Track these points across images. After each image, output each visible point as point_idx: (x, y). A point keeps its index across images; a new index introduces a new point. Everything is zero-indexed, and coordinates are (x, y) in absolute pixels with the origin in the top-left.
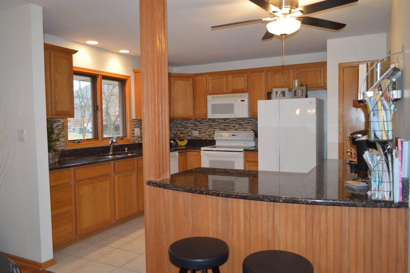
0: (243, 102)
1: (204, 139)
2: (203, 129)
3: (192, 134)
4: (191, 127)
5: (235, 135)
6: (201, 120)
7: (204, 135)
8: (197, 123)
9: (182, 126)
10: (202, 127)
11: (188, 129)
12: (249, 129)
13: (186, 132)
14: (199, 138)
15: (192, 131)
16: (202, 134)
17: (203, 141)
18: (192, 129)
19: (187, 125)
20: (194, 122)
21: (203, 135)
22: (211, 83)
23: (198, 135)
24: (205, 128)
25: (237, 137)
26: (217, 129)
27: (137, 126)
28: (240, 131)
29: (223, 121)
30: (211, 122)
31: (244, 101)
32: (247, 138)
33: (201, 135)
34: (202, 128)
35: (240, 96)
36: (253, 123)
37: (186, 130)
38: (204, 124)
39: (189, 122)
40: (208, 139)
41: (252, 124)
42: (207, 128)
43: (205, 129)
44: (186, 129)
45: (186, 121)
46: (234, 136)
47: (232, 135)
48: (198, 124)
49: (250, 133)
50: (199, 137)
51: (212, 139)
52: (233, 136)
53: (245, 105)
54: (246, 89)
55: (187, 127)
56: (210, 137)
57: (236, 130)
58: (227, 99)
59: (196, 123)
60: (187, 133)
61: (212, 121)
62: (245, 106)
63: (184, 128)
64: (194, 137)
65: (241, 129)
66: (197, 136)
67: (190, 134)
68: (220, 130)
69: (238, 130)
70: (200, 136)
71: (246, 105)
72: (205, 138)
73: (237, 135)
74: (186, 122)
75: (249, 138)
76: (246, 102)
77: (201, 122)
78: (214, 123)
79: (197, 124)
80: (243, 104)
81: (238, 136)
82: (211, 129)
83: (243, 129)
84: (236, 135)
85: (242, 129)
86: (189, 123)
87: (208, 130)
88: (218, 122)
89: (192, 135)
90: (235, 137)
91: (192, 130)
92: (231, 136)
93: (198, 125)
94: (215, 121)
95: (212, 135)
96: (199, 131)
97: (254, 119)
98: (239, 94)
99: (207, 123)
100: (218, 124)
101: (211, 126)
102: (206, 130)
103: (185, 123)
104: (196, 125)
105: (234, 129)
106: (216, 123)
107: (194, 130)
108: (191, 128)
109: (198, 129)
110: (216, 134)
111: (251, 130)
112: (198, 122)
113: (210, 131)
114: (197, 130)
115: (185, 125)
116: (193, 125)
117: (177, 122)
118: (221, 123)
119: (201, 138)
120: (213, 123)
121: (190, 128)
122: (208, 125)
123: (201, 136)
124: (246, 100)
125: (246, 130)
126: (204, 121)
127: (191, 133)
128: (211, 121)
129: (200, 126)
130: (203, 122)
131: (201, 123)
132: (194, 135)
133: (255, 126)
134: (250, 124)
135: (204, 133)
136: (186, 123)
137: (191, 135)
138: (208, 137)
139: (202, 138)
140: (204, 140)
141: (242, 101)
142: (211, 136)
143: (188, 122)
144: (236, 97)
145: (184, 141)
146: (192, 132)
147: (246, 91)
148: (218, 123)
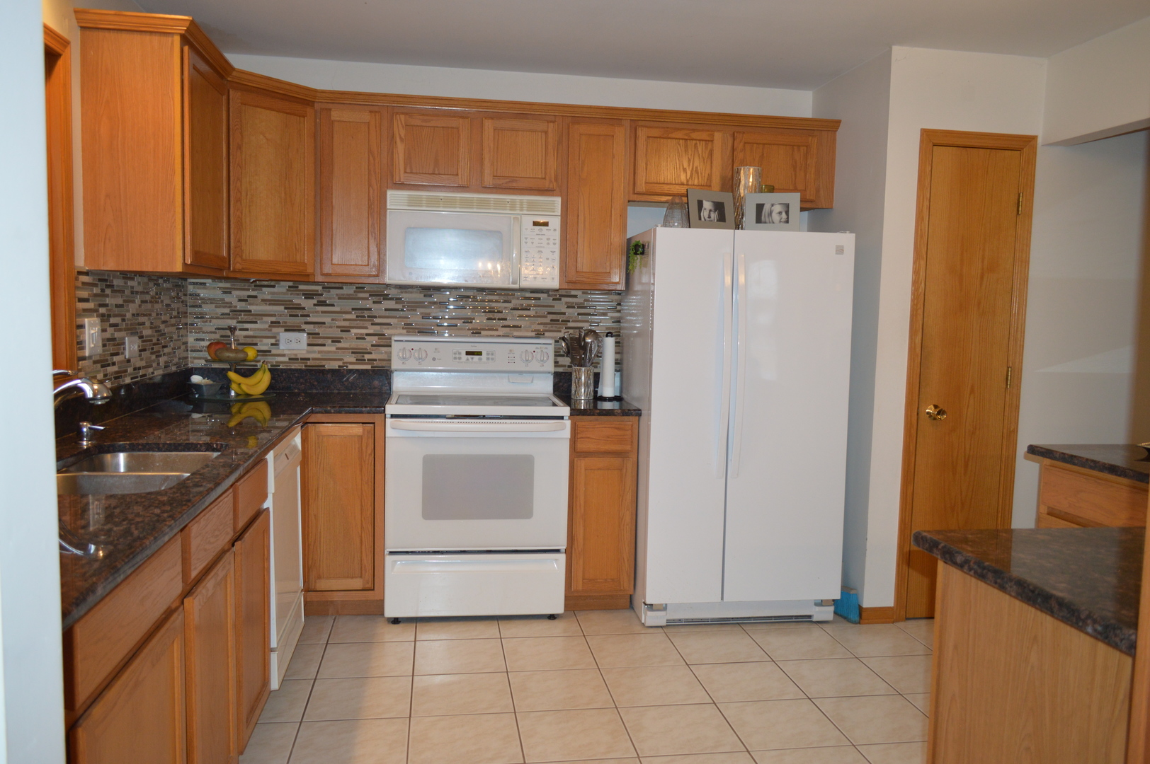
0: (541, 229)
1: (334, 365)
2: (331, 327)
3: (276, 345)
4: (275, 315)
5: (479, 353)
6: (319, 288)
7: (334, 352)
8: (300, 300)
9: (227, 310)
10: (327, 319)
11: (256, 322)
12: (527, 331)
13: (246, 337)
14: (309, 363)
15: (278, 333)
16: (324, 345)
17: (329, 376)
18: (275, 324)
19: (252, 308)
20: (288, 297)
21: (329, 352)
22: (401, 139)
23: (304, 352)
24: (338, 323)
25: (488, 359)
26: (396, 328)
27: (90, 305)
28: (492, 336)
29: (418, 297)
30: (367, 299)
31: (546, 224)
32: (527, 366)
33: (319, 352)
34: (324, 323)
35: (532, 206)
36: (545, 311)
37: (247, 330)
38: (333, 305)
39: (260, 297)
40: (350, 367)
41: (540, 314)
42: (347, 324)
43: (338, 327)
44: (246, 326)
45: (248, 290)
46: (476, 358)
47: (468, 353)
48: (308, 304)
49: (539, 346)
50: (309, 359)
51: (369, 367)
52: (469, 357)
53: (548, 239)
54: (551, 181)
55: (255, 318)
56: (361, 361)
57: (476, 332)
58: (475, 210)
59: (295, 301)
60: (249, 341)
61: (370, 295)
62: (548, 244)
63: (235, 321)
64: (286, 359)
65: (497, 330)
66: (299, 357)
67: (267, 345)
68: (409, 333)
69: (483, 332)
70: (315, 354)
71: (551, 242)
72: (340, 363)
73: (488, 354)
74: (249, 296)
75: (535, 366)
76: (555, 230)
77: (322, 298)
78: (380, 302)
79: (303, 306)
80: (540, 237)
81: (490, 356)
82: (366, 328)
83: (502, 331)
84: (484, 353)
85: (500, 329)
86: (263, 300)
87: (354, 331)
88: (398, 300)
89: (274, 352)
90: (480, 359)
91: (275, 330)
92: (464, 357)
93: (304, 308)
94: (386, 297)
95: (370, 353)
96: (308, 334)
97: (549, 296)
98: (526, 198)
99: (350, 304)
100: (399, 307)
101: (363, 315)
102: (346, 330)
103: (240, 300)
104: (293, 308)
105: (469, 329)
106: (391, 304)
107: (286, 330)
108: (274, 319)
109: (304, 326)
110: (396, 348)
111: (533, 334)
112: (309, 295)
113: (361, 334)
114: (303, 331)
115: (240, 306)
116: (282, 308)
117: (199, 291)
118: (414, 306)
119: (317, 363)
120: (374, 302)
121: (265, 319)
122: (353, 309)
123: (319, 356)
124: (555, 223)
125: (516, 334)
126: (334, 292)
127: (273, 341)
128: (366, 295)
129: (317, 312)
130: (330, 299)
131: (322, 303)
132: (286, 352)
133: (551, 320)
134: (532, 313)
135: (336, 341)
136: (246, 301)
137: (270, 351)
138: (350, 358)
139: (323, 363)
140: (333, 371)
141: (536, 224)
142: (367, 357)
143: (256, 297)
144: (513, 208)
145: (259, 375)
146: (274, 337)
147: (551, 186)
148: (396, 303)
